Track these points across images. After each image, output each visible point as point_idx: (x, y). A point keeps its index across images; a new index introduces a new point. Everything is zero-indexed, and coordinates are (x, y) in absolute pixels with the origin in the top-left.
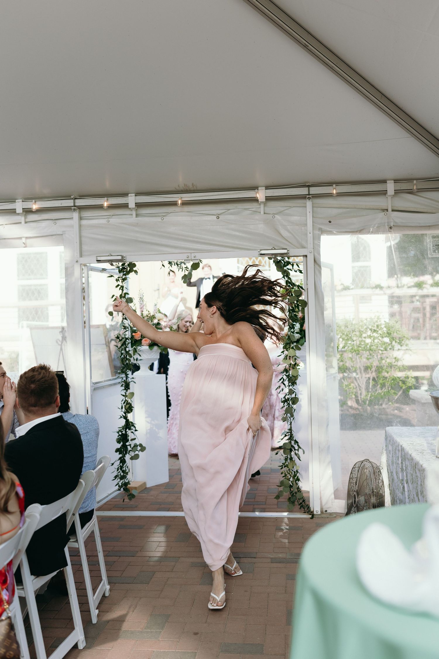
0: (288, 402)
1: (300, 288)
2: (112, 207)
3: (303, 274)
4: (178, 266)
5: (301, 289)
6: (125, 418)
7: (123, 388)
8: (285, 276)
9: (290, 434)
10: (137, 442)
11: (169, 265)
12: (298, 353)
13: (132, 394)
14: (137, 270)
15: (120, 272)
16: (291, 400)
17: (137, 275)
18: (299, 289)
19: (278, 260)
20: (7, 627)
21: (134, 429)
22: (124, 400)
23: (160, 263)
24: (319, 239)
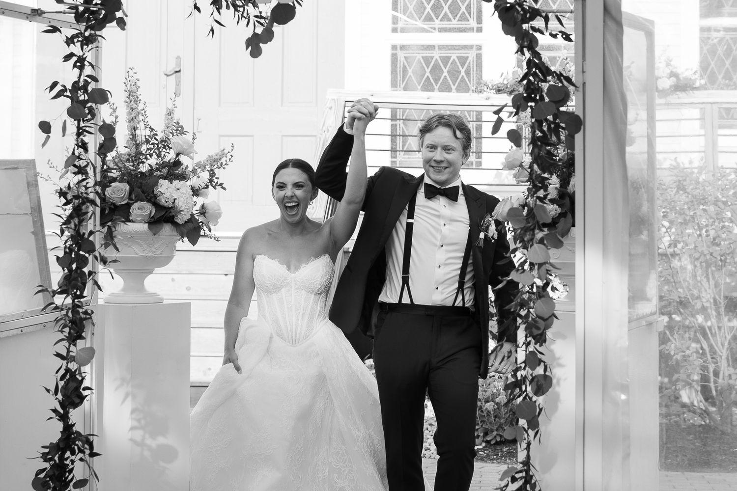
0: (524, 388)
1: (564, 81)
3: (573, 43)
4: (236, 10)
5: (565, 83)
6: (63, 419)
7: (64, 335)
8: (525, 47)
9: (524, 474)
11: (212, 9)
12: (555, 255)
13: (90, 353)
14: (126, 18)
15: (79, 17)
16: (531, 382)
17: (123, 29)
18: (562, 82)
19: (508, 5)
21: (88, 451)
22: (64, 368)
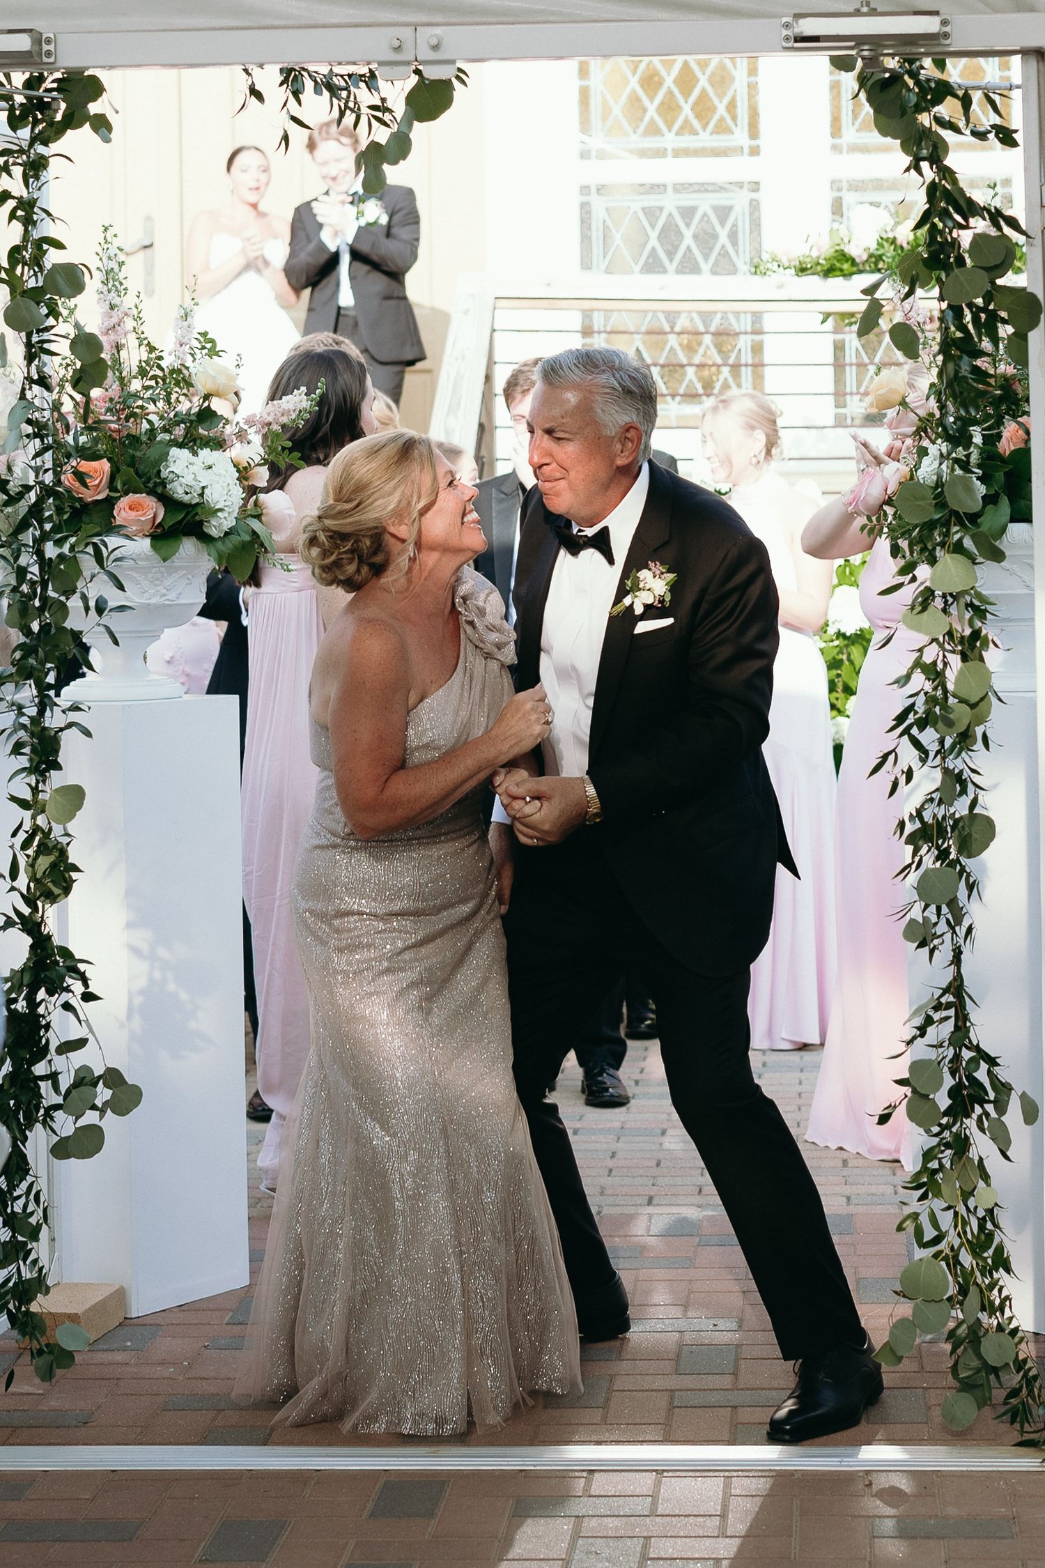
0: (939, 841)
1: (1002, 223)
3: (1018, 153)
4: (332, 95)
5: (1007, 230)
6: (32, 926)
7: (24, 762)
8: (924, 159)
9: (950, 1011)
10: (92, 1059)
11: (283, 93)
12: (987, 577)
13: (75, 796)
14: (111, 117)
15: (15, 121)
16: (953, 829)
17: (107, 140)
18: (1000, 229)
19: (888, 76)
21: (78, 987)
22: (27, 826)
23: (232, 81)
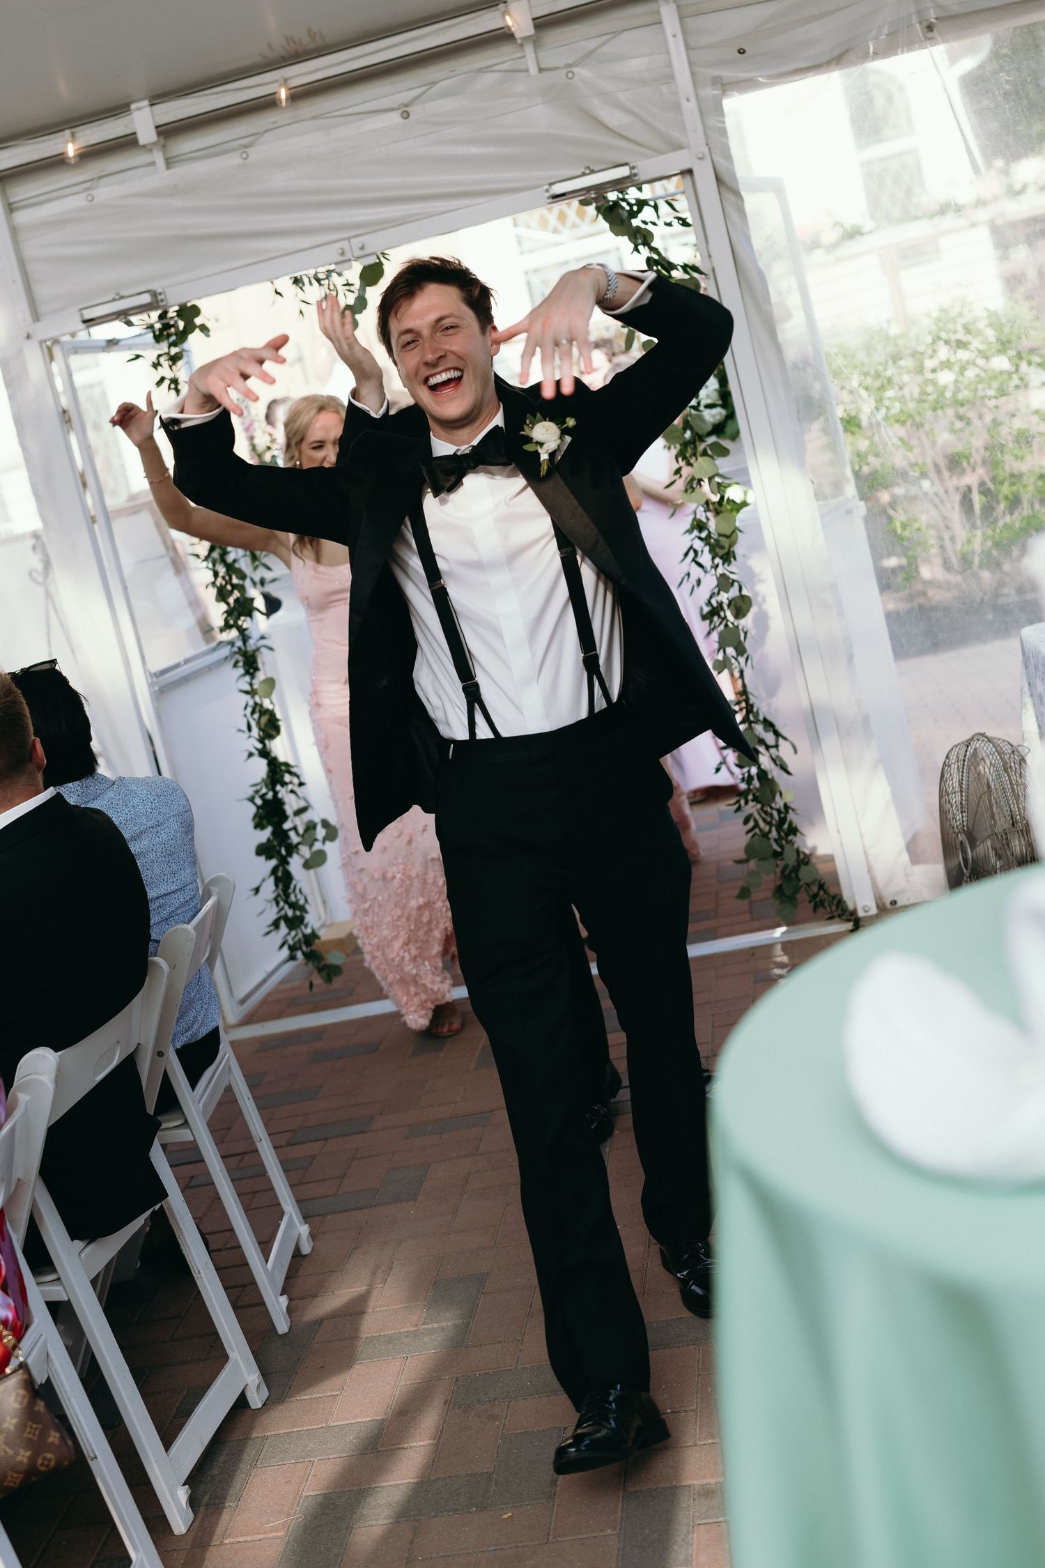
0: (722, 614)
1: (689, 271)
2: (90, 154)
3: (691, 228)
4: (320, 285)
5: (693, 274)
6: (264, 753)
7: (241, 671)
8: (641, 245)
9: (744, 705)
10: (314, 815)
11: (295, 288)
12: (723, 465)
13: (270, 683)
14: (208, 325)
15: (158, 338)
16: (729, 606)
17: (208, 336)
18: (689, 274)
19: (611, 203)
20: (22, 1392)
21: (296, 781)
22: (251, 703)
23: (267, 288)
24: (719, 111)
